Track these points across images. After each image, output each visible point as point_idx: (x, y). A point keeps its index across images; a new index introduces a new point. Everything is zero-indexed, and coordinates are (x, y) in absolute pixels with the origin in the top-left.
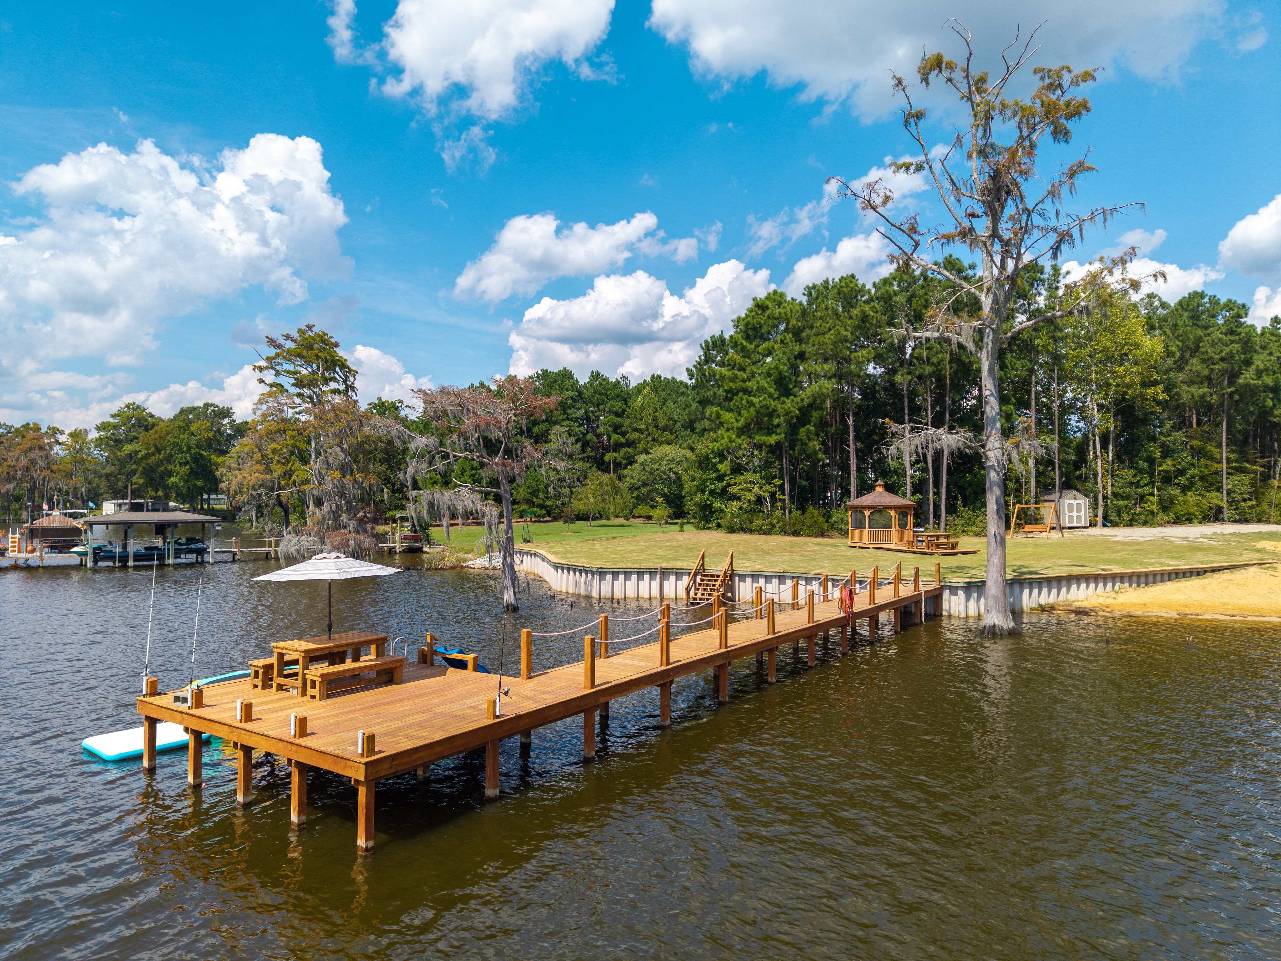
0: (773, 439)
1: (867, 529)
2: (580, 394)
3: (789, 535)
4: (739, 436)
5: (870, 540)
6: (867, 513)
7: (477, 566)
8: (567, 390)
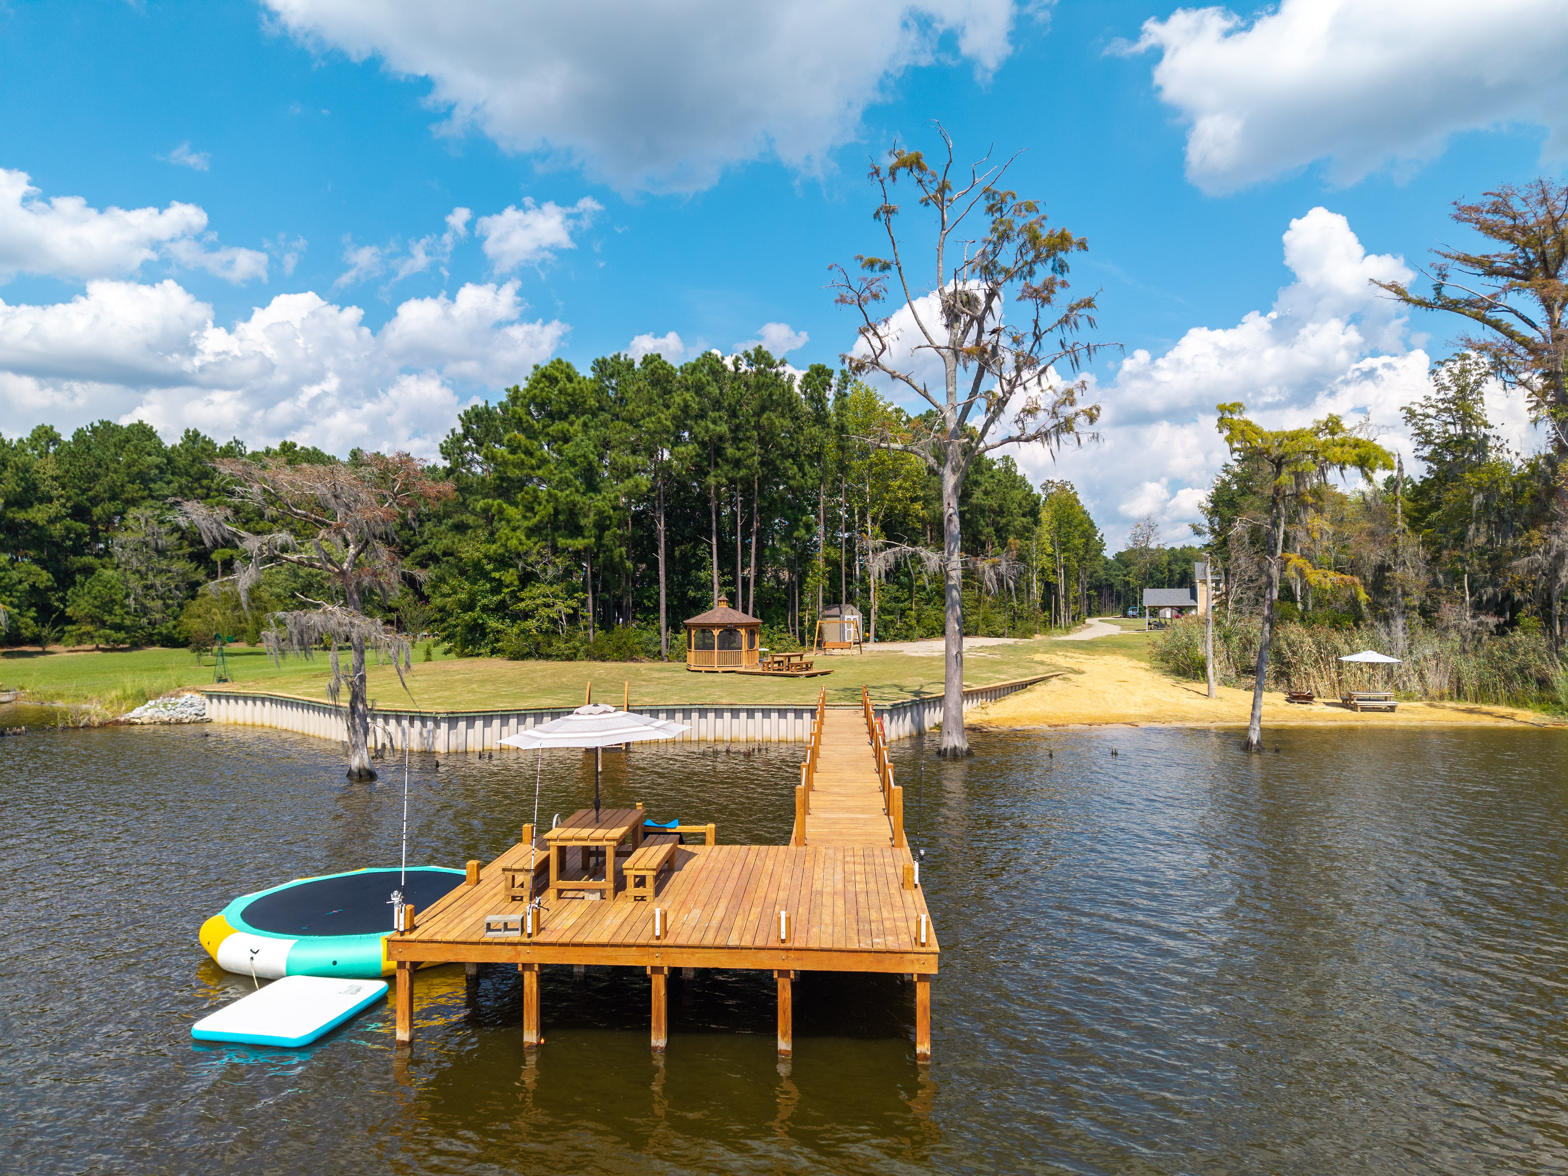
0: (579, 543)
1: (716, 650)
2: (170, 461)
3: (595, 659)
4: (528, 537)
5: (719, 663)
6: (716, 632)
7: (146, 720)
8: (149, 454)
